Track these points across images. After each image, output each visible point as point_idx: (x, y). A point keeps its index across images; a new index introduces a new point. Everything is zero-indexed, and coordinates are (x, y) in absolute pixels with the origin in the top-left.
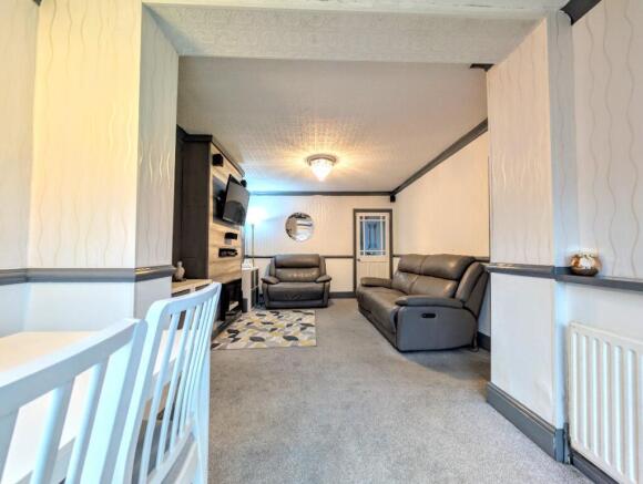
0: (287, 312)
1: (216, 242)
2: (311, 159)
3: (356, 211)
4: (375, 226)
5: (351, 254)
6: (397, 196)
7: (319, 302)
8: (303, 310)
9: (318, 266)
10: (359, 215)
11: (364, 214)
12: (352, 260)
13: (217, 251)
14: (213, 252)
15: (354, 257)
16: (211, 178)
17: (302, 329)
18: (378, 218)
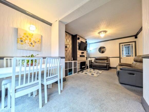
0: (96, 70)
1: (79, 54)
2: (99, 33)
3: (120, 44)
4: (128, 47)
5: (119, 56)
6: (138, 36)
7: (106, 69)
8: (101, 70)
9: (107, 60)
10: (121, 45)
11: (123, 44)
12: (119, 58)
13: (79, 56)
14: (78, 56)
15: (120, 57)
16: (77, 42)
17: (97, 73)
18: (130, 45)
